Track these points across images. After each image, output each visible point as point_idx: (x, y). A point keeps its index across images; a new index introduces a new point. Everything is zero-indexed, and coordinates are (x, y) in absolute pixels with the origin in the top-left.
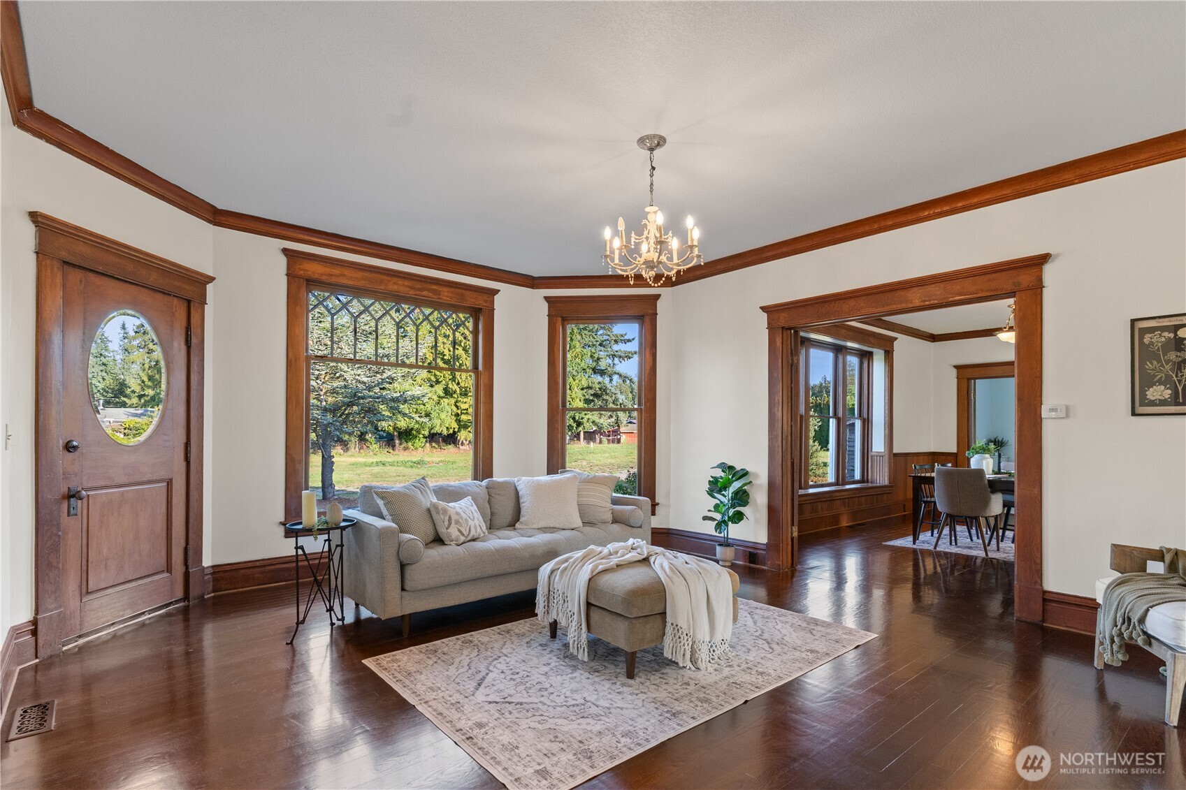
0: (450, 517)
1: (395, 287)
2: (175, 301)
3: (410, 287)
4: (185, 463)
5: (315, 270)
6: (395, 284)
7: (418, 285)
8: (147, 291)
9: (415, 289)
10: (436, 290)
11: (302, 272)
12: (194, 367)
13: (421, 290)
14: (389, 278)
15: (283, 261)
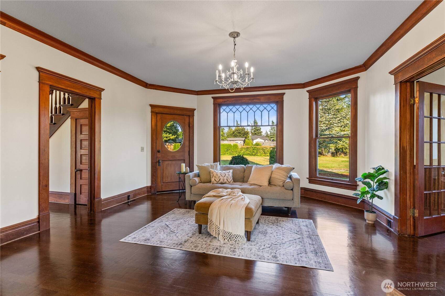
0: (213, 175)
1: (244, 101)
2: (185, 117)
3: (249, 100)
4: (189, 156)
5: (220, 101)
6: (244, 100)
7: (252, 98)
8: (177, 115)
9: (251, 100)
10: (259, 98)
11: (217, 102)
12: (191, 132)
13: (253, 100)
14: (242, 98)
15: (212, 100)
